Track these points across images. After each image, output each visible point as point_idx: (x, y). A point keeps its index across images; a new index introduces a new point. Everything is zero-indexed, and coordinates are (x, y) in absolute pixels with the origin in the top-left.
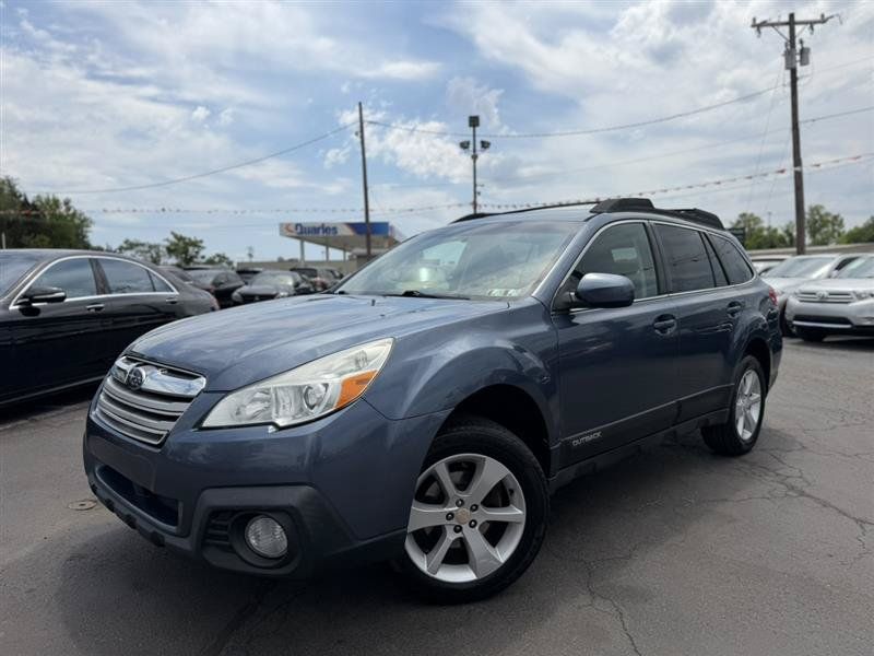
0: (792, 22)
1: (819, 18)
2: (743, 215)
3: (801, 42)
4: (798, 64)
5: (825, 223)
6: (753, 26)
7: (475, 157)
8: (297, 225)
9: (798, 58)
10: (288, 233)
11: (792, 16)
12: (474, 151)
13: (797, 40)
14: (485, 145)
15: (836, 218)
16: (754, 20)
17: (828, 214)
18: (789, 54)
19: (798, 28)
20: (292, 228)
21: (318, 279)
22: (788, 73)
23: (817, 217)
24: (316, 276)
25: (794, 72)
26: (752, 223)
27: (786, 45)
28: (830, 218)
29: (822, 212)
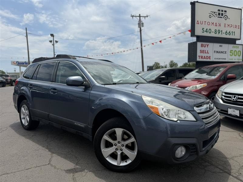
0: (140, 16)
1: (146, 16)
2: (156, 63)
3: (142, 21)
4: (141, 27)
5: (174, 65)
6: (131, 16)
7: (53, 45)
8: (17, 62)
9: (141, 25)
10: (14, 64)
11: (140, 15)
12: (54, 43)
13: (141, 21)
14: (57, 42)
15: (176, 64)
16: (131, 15)
17: (174, 63)
18: (139, 24)
19: (141, 18)
20: (15, 63)
21: (9, 78)
22: (139, 29)
23: (172, 63)
24: (8, 77)
25: (140, 28)
26: (158, 65)
27: (139, 22)
28: (175, 64)
29: (173, 62)
